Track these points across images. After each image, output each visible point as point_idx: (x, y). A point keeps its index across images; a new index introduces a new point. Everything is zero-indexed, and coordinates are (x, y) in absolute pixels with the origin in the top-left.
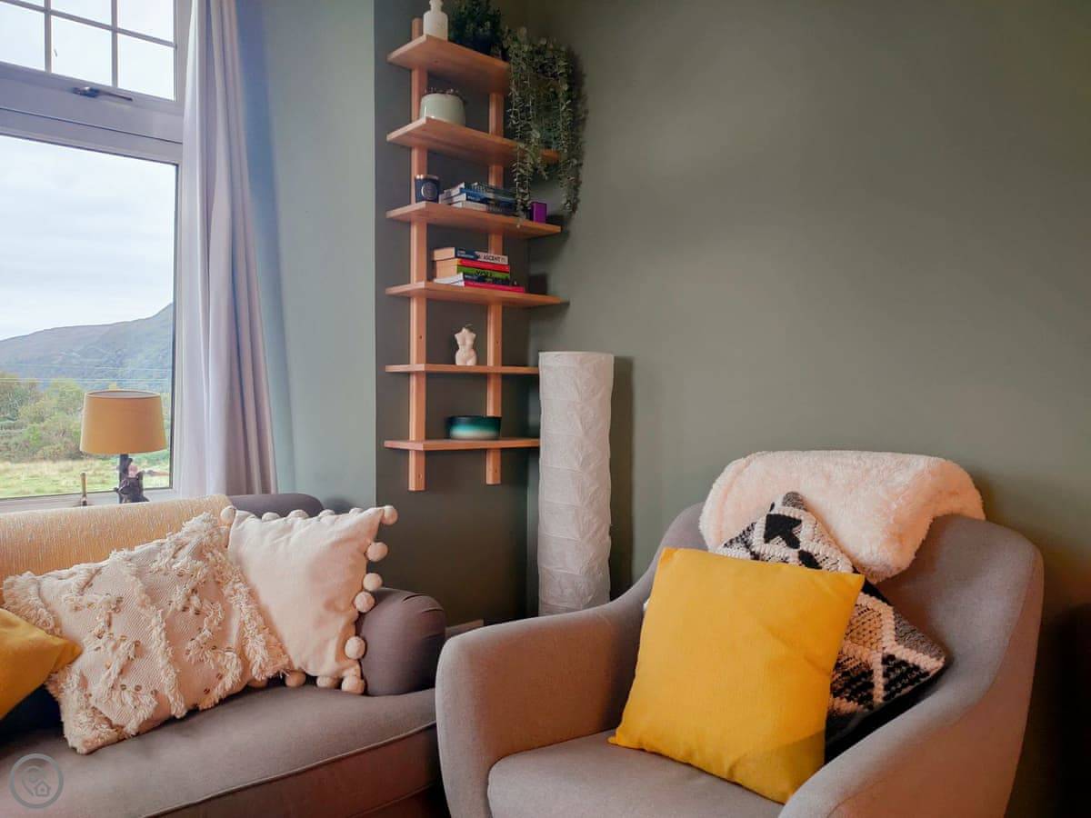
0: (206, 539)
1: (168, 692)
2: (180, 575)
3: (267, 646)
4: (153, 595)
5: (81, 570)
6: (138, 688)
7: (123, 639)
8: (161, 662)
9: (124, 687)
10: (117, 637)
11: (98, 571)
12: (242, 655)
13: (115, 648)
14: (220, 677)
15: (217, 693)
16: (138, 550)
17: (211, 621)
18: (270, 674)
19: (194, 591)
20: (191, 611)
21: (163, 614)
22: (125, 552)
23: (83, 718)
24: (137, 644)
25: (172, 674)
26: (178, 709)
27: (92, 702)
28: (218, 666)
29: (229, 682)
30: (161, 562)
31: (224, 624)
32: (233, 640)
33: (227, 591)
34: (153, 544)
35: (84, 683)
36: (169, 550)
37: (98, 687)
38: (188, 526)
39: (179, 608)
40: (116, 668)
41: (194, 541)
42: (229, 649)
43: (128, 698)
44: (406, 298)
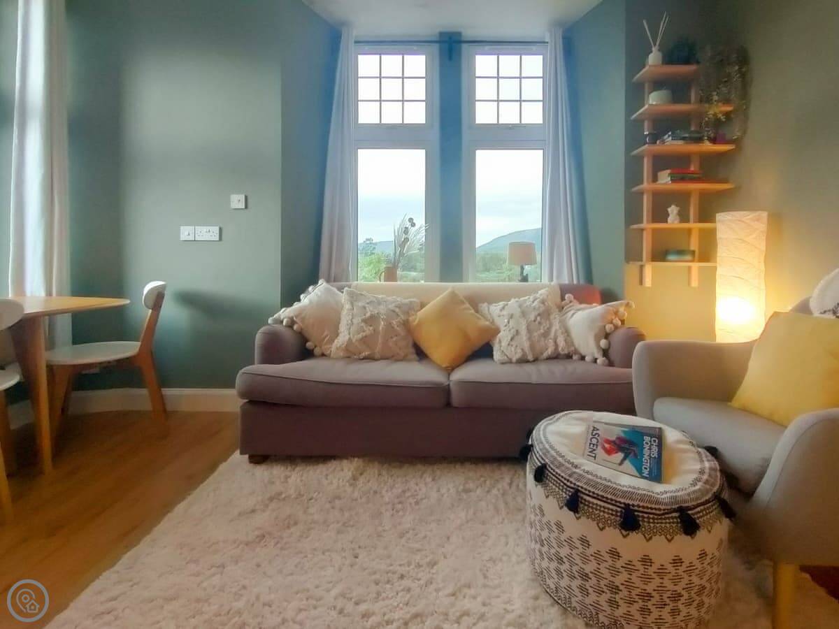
0: (545, 297)
1: (527, 349)
2: (534, 308)
3: (565, 340)
4: (524, 314)
5: (502, 304)
6: (517, 346)
7: (513, 328)
8: (525, 338)
9: (512, 346)
10: (511, 327)
11: (507, 304)
12: (555, 342)
13: (510, 330)
14: (547, 349)
15: (545, 355)
16: (522, 299)
17: (544, 327)
18: (566, 352)
19: (539, 315)
20: (537, 322)
21: (527, 321)
22: (517, 299)
23: (499, 353)
24: (517, 331)
25: (528, 343)
26: (530, 358)
27: (502, 349)
28: (546, 345)
29: (550, 351)
30: (528, 303)
31: (549, 329)
32: (552, 335)
33: (552, 317)
34: (526, 298)
35: (500, 342)
36: (531, 299)
37: (504, 344)
38: (540, 292)
39: (533, 319)
40: (509, 338)
41: (541, 297)
42: (551, 339)
43: (513, 349)
44: (641, 193)
